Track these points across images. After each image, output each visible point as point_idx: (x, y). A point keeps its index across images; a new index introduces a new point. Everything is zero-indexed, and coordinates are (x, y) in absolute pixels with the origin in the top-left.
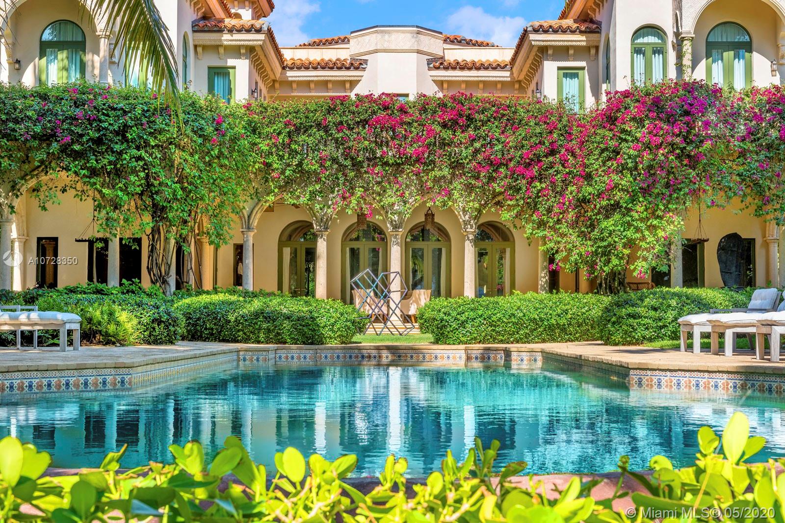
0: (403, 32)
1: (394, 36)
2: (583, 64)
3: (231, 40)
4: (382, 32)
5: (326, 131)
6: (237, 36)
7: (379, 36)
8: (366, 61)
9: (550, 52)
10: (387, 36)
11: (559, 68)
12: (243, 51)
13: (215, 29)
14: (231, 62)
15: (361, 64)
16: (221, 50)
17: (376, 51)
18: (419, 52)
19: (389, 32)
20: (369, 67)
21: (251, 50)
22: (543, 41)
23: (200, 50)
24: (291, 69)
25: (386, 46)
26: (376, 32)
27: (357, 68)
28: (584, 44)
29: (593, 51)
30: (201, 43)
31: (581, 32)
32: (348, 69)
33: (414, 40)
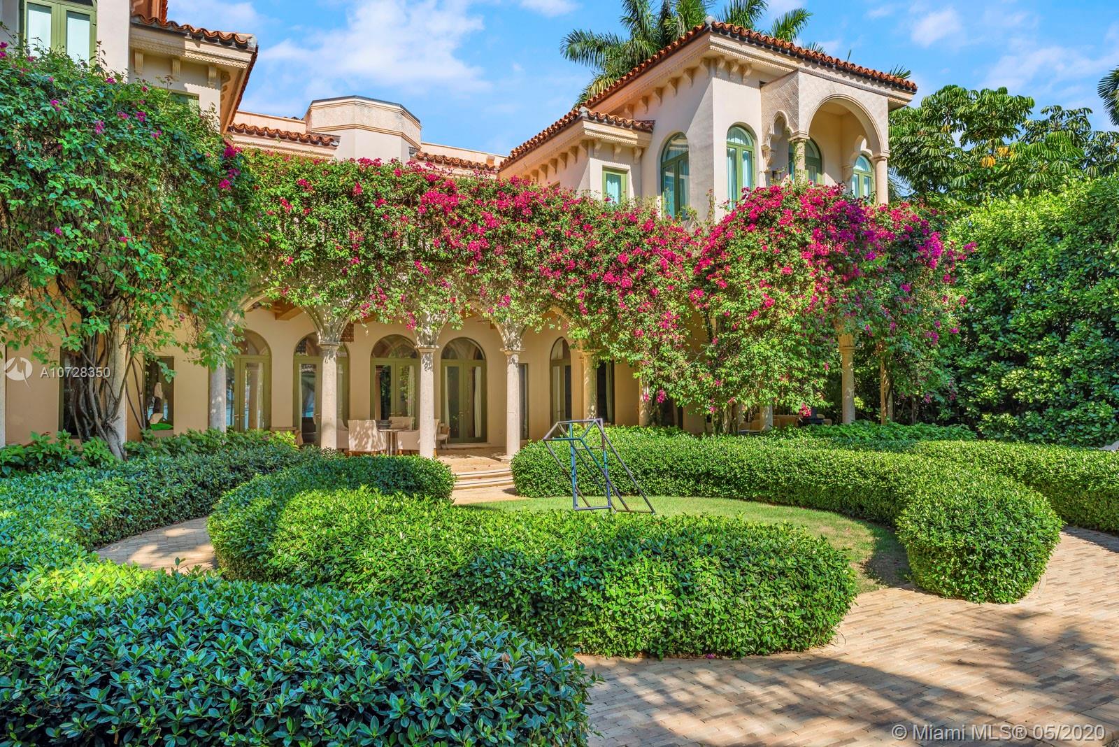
0: (386, 109)
1: (375, 112)
2: (628, 167)
3: (196, 52)
4: (361, 104)
5: (360, 205)
6: (205, 48)
7: (357, 109)
8: (337, 138)
9: (598, 147)
10: (366, 110)
11: (605, 168)
12: (212, 74)
13: (170, 29)
14: (191, 88)
15: (332, 140)
16: (177, 66)
17: (353, 127)
18: (403, 136)
19: (369, 107)
20: (341, 145)
21: (223, 74)
22: (596, 132)
23: (139, 58)
24: (239, 131)
25: (366, 123)
26: (354, 103)
27: (326, 145)
28: (635, 142)
29: (638, 154)
30: (143, 46)
31: (635, 128)
32: (315, 143)
33: (398, 121)
